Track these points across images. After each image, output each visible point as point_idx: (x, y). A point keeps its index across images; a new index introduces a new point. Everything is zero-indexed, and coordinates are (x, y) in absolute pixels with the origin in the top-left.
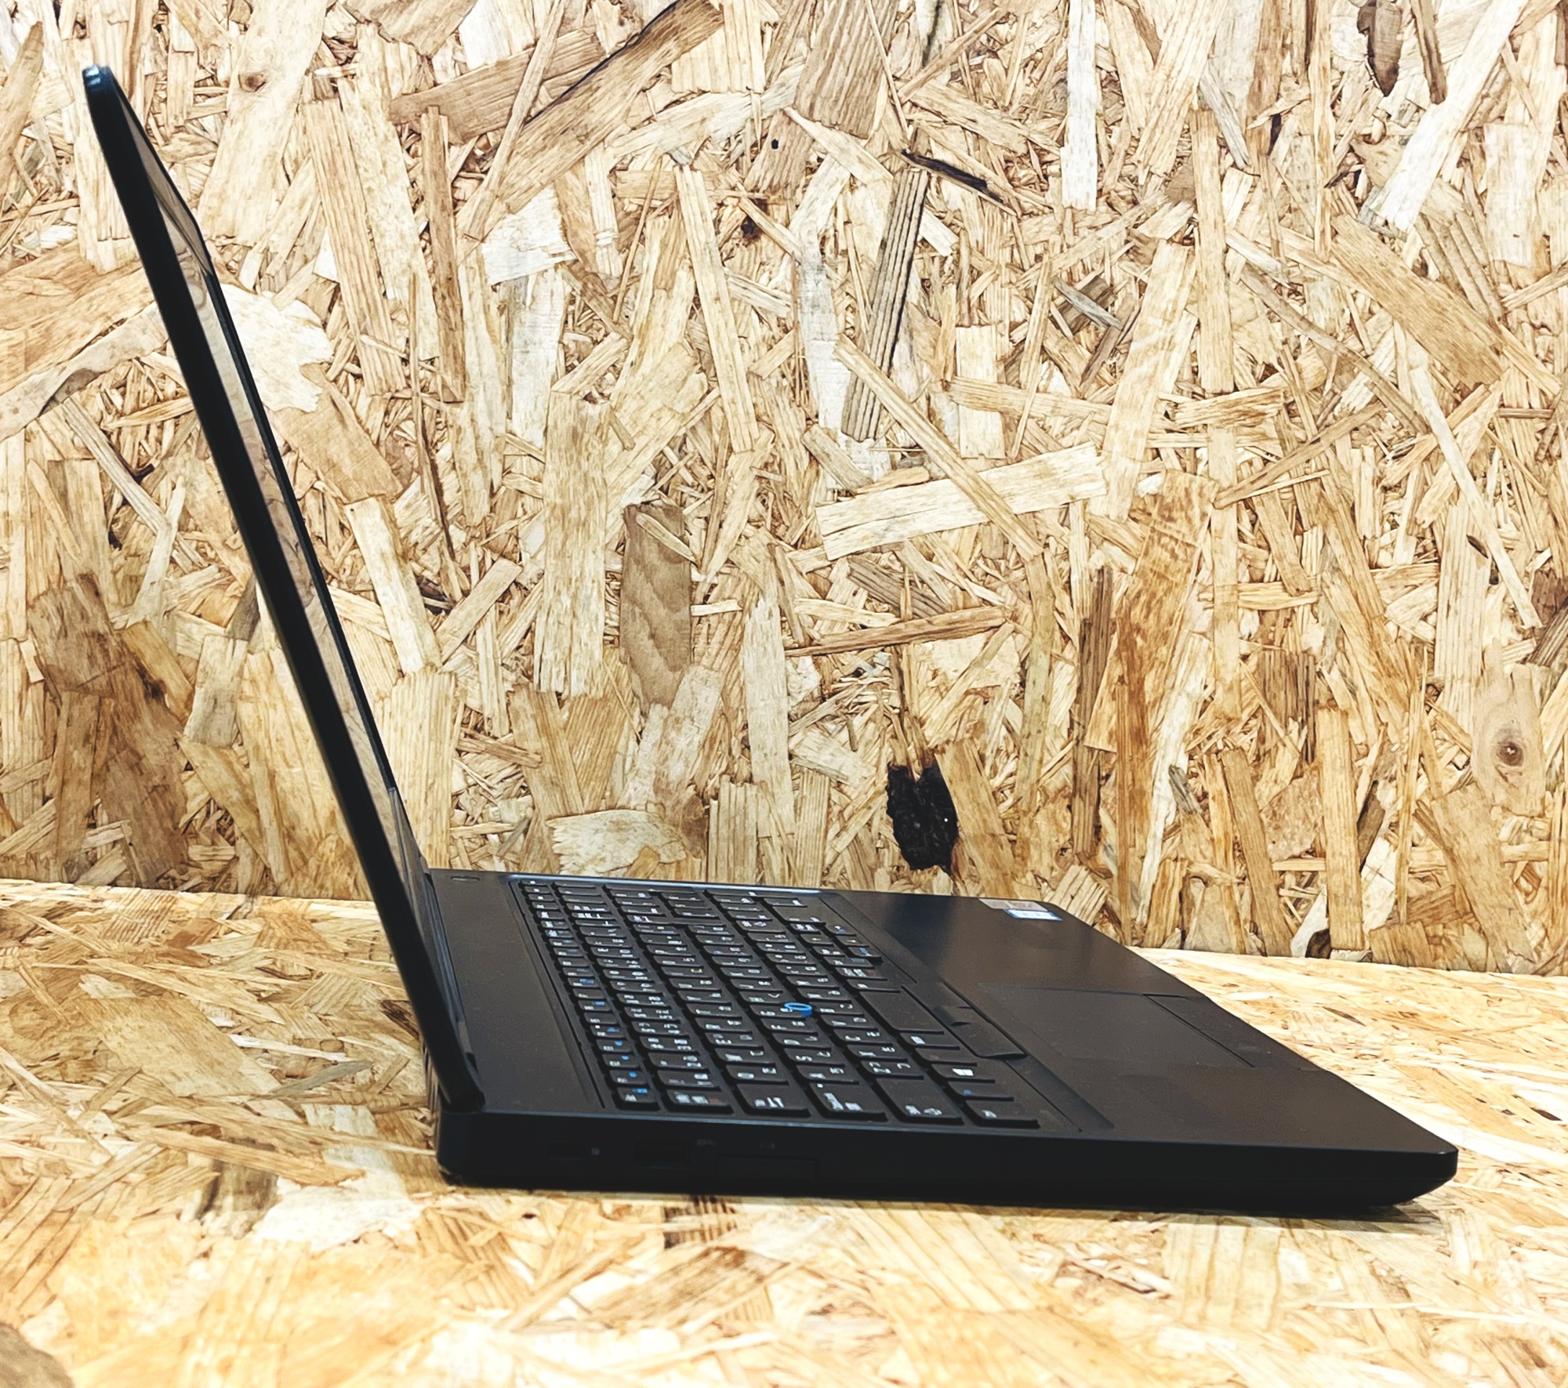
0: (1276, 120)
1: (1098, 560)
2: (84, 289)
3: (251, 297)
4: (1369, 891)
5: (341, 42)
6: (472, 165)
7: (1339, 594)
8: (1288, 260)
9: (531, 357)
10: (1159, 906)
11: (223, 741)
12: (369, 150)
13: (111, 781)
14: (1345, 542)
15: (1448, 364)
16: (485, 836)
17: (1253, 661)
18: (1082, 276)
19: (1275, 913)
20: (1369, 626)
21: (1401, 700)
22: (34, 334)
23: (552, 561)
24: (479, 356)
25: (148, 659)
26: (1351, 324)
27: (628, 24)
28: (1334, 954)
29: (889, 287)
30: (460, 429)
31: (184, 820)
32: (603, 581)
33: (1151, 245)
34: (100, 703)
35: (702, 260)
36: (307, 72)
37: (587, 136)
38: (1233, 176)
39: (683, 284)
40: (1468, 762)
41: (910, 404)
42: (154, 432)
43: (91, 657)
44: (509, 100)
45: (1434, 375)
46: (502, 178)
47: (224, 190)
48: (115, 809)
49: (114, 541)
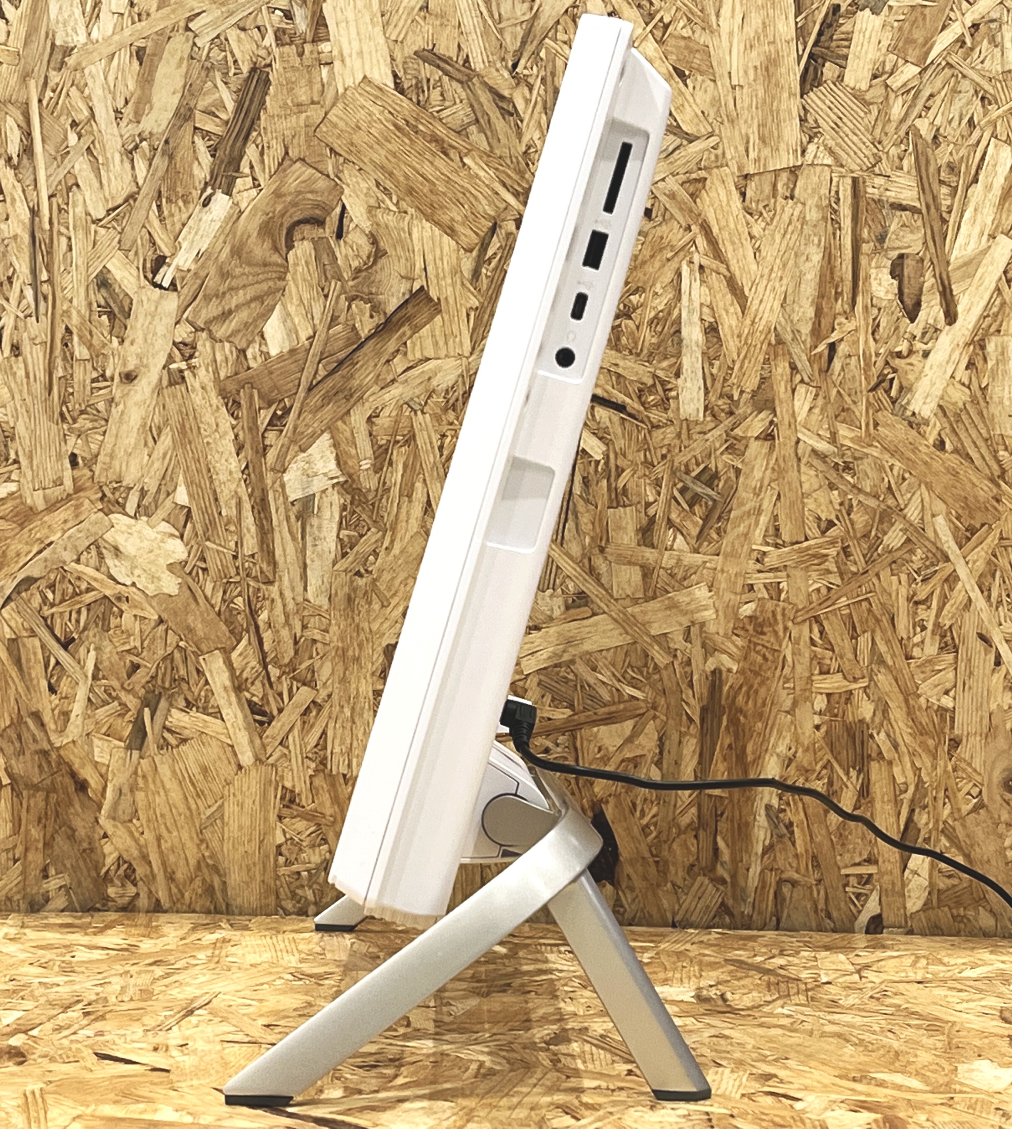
0: (832, 347)
1: (711, 665)
2: (26, 524)
3: (133, 521)
4: (910, 886)
5: (185, 345)
6: (276, 422)
7: (883, 679)
8: (842, 445)
9: (319, 548)
10: (760, 902)
11: (127, 818)
12: (207, 417)
13: (56, 847)
14: (888, 642)
15: (960, 511)
16: (299, 873)
17: (823, 729)
18: (695, 467)
19: (842, 905)
20: (906, 701)
21: (930, 751)
23: (336, 685)
24: (284, 550)
25: (76, 766)
27: (376, 319)
28: (885, 930)
30: (273, 601)
31: (104, 871)
32: (372, 698)
33: (744, 442)
35: (432, 475)
36: (164, 368)
37: (351, 396)
38: (801, 390)
39: (420, 492)
40: (980, 792)
41: (577, 564)
42: (74, 615)
43: (40, 766)
44: (298, 375)
45: (950, 520)
46: (295, 428)
47: (113, 451)
48: (60, 865)
49: (52, 689)
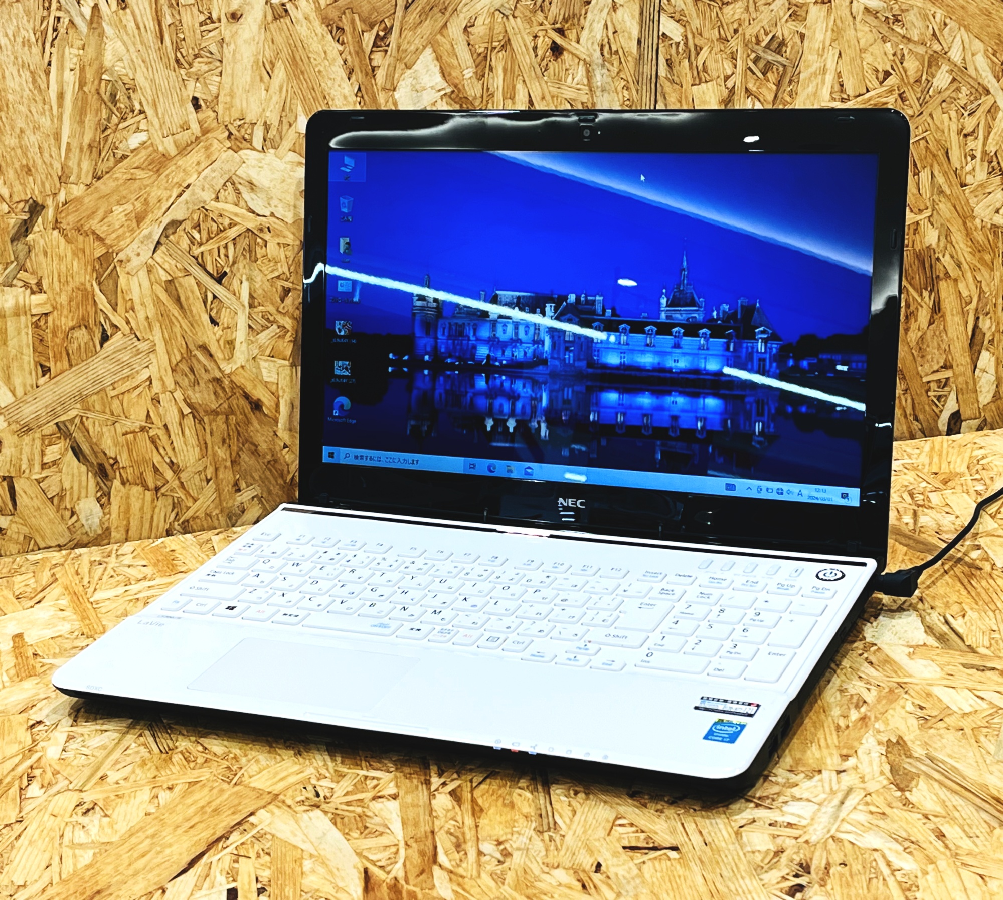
2: (161, 171)
3: (262, 155)
4: (981, 383)
6: (380, 42)
7: (944, 208)
12: (315, 46)
13: (243, 463)
14: (945, 174)
15: (996, 47)
18: (764, 37)
19: (927, 408)
20: (965, 224)
21: (988, 265)
22: (138, 205)
25: (249, 388)
26: (934, 34)
28: (964, 424)
29: (646, 69)
31: (290, 477)
33: (804, 8)
34: (227, 419)
35: (530, 75)
36: (267, 2)
37: (446, 8)
39: (521, 94)
42: (222, 251)
43: (215, 393)
45: (988, 57)
46: (399, 47)
47: (232, 90)
48: (249, 477)
49: (214, 322)
